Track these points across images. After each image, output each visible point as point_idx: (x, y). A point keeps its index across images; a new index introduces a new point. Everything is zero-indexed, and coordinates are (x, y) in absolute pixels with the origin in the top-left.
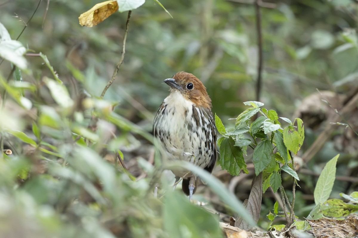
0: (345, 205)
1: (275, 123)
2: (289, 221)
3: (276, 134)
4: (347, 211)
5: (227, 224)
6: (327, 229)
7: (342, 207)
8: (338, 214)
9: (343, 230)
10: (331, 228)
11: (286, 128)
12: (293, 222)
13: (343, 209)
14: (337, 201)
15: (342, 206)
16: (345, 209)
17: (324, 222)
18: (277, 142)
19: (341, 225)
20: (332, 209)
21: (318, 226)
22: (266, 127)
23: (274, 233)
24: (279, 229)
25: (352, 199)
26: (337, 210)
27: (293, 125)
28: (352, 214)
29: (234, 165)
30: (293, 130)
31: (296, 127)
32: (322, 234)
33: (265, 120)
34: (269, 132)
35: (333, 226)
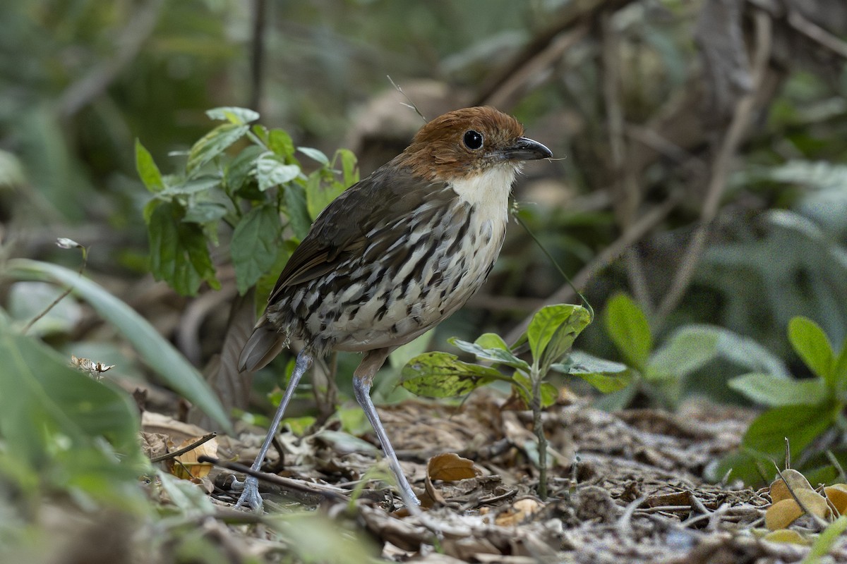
0: (463, 368)
1: (287, 163)
2: (325, 409)
3: (288, 190)
4: (467, 383)
5: (168, 418)
6: (422, 427)
7: (455, 372)
8: (444, 390)
9: (459, 431)
10: (430, 424)
11: (314, 175)
12: (333, 411)
13: (456, 378)
14: (441, 359)
15: (455, 369)
16: (462, 378)
17: (413, 411)
18: (290, 211)
19: (456, 418)
20: (430, 378)
21: (398, 420)
22: (264, 172)
23: (286, 440)
24: (300, 430)
25: (481, 353)
26: (441, 380)
27: (332, 166)
28: (482, 388)
29: (183, 269)
30: (331, 179)
31: (339, 172)
32: (407, 441)
33: (262, 156)
34: (270, 184)
35: (435, 420)
